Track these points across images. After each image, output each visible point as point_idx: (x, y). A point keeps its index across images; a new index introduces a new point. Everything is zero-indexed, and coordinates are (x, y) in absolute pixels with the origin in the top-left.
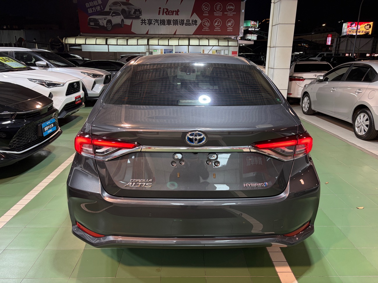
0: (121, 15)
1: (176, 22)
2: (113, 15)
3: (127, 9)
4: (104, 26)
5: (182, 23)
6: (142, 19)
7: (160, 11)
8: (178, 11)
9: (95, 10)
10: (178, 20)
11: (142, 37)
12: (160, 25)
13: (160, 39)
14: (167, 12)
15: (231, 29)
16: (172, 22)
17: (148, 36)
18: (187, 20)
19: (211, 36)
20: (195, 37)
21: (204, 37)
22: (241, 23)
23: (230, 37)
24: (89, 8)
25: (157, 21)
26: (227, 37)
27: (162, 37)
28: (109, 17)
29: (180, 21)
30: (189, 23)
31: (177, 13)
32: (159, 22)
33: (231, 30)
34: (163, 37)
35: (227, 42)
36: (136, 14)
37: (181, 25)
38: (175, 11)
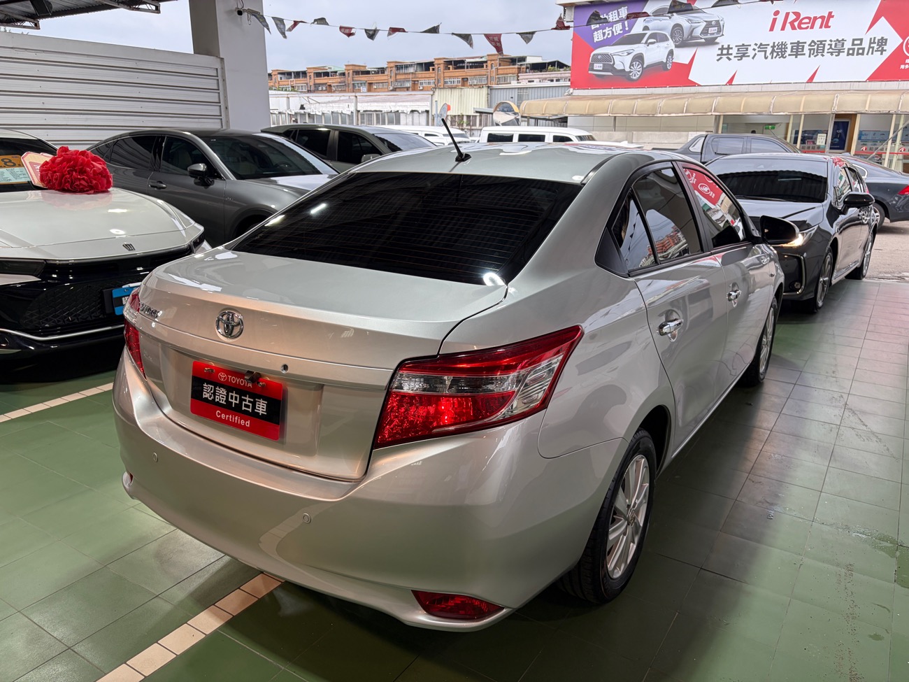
0: (667, 40)
1: (818, 47)
2: (650, 41)
3: (685, 25)
4: (624, 70)
5: (838, 48)
6: (723, 46)
7: (774, 20)
8: (830, 15)
9: (609, 34)
10: (826, 41)
12: (770, 57)
14: (795, 20)
16: (807, 47)
17: (732, 89)
18: (854, 40)
24: (597, 30)
25: (762, 47)
28: (638, 48)
29: (831, 45)
30: (859, 49)
31: (826, 21)
32: (769, 50)
34: (773, 89)
36: (708, 33)
37: (834, 54)
38: (819, 18)
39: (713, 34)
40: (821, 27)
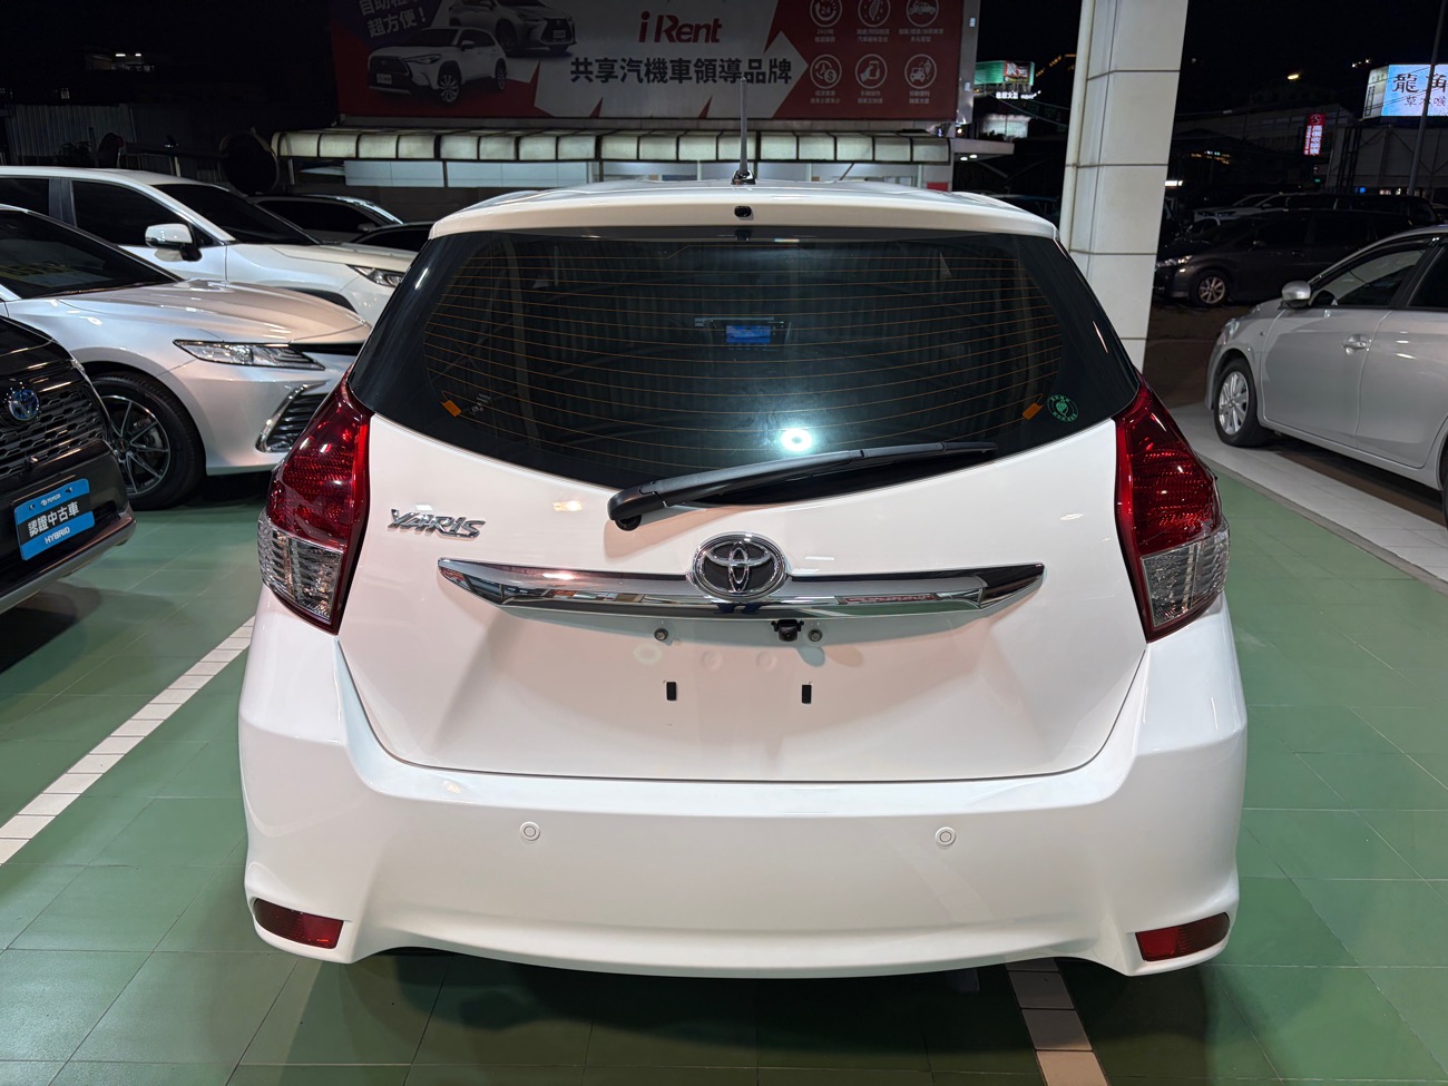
0: (493, 44)
1: (707, 69)
2: (465, 42)
3: (517, 21)
4: (429, 87)
5: (732, 72)
6: (577, 59)
7: (644, 27)
8: (717, 25)
9: (394, 26)
10: (715, 60)
11: (575, 129)
12: (645, 79)
13: (644, 136)
14: (671, 29)
15: (922, 93)
16: (692, 69)
17: (599, 123)
18: (751, 61)
19: (847, 122)
20: (781, 127)
21: (819, 128)
22: (964, 73)
23: (919, 125)
24: (372, 17)
25: (633, 65)
26: (909, 125)
27: (654, 130)
28: (449, 54)
29: (723, 66)
30: (758, 74)
31: (713, 32)
32: (643, 69)
33: (925, 97)
34: (656, 126)
35: (908, 148)
36: (552, 38)
37: (729, 79)
38: (703, 26)
39: (559, 40)
40: (707, 41)
